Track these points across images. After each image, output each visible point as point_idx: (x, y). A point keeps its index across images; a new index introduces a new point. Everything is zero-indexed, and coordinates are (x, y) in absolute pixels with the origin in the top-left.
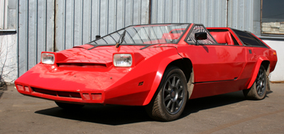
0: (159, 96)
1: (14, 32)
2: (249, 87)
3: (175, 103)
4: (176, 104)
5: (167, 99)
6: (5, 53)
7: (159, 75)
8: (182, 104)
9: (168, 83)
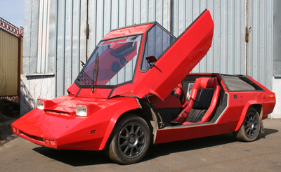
0: (113, 142)
1: (53, 76)
2: (236, 130)
3: (135, 148)
4: (135, 150)
5: (123, 144)
6: (45, 93)
7: (114, 121)
8: (143, 149)
9: (125, 131)
